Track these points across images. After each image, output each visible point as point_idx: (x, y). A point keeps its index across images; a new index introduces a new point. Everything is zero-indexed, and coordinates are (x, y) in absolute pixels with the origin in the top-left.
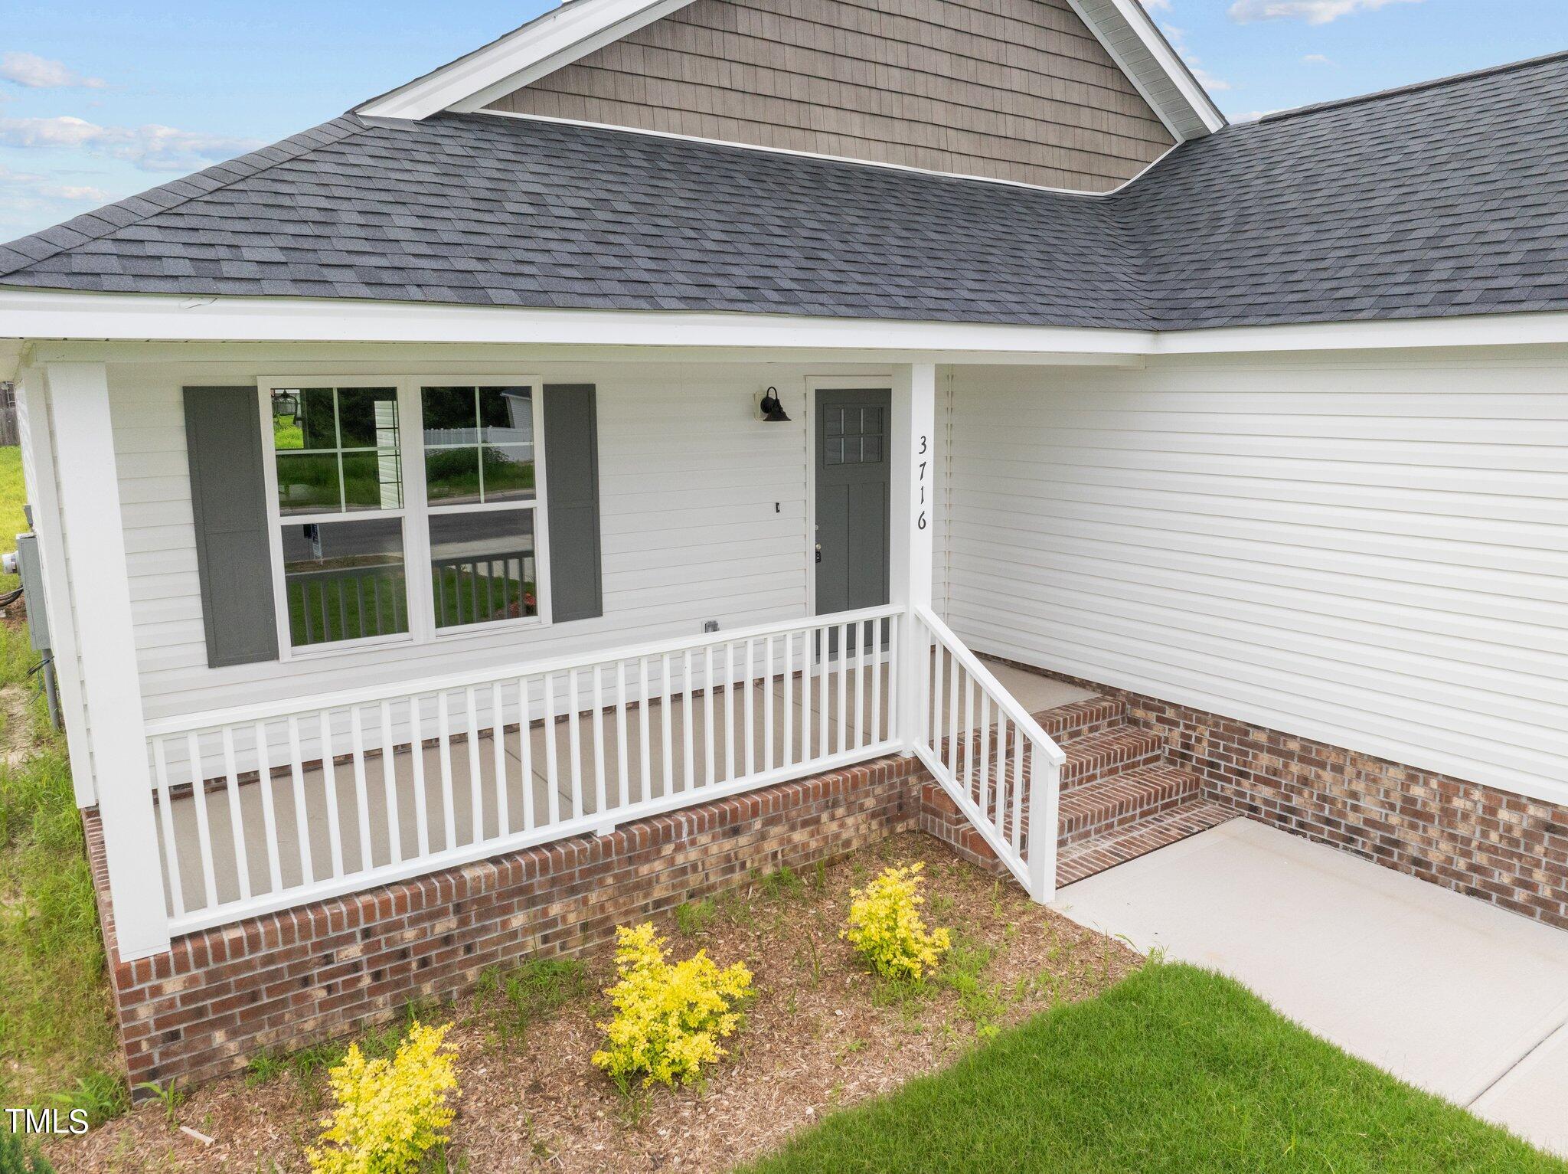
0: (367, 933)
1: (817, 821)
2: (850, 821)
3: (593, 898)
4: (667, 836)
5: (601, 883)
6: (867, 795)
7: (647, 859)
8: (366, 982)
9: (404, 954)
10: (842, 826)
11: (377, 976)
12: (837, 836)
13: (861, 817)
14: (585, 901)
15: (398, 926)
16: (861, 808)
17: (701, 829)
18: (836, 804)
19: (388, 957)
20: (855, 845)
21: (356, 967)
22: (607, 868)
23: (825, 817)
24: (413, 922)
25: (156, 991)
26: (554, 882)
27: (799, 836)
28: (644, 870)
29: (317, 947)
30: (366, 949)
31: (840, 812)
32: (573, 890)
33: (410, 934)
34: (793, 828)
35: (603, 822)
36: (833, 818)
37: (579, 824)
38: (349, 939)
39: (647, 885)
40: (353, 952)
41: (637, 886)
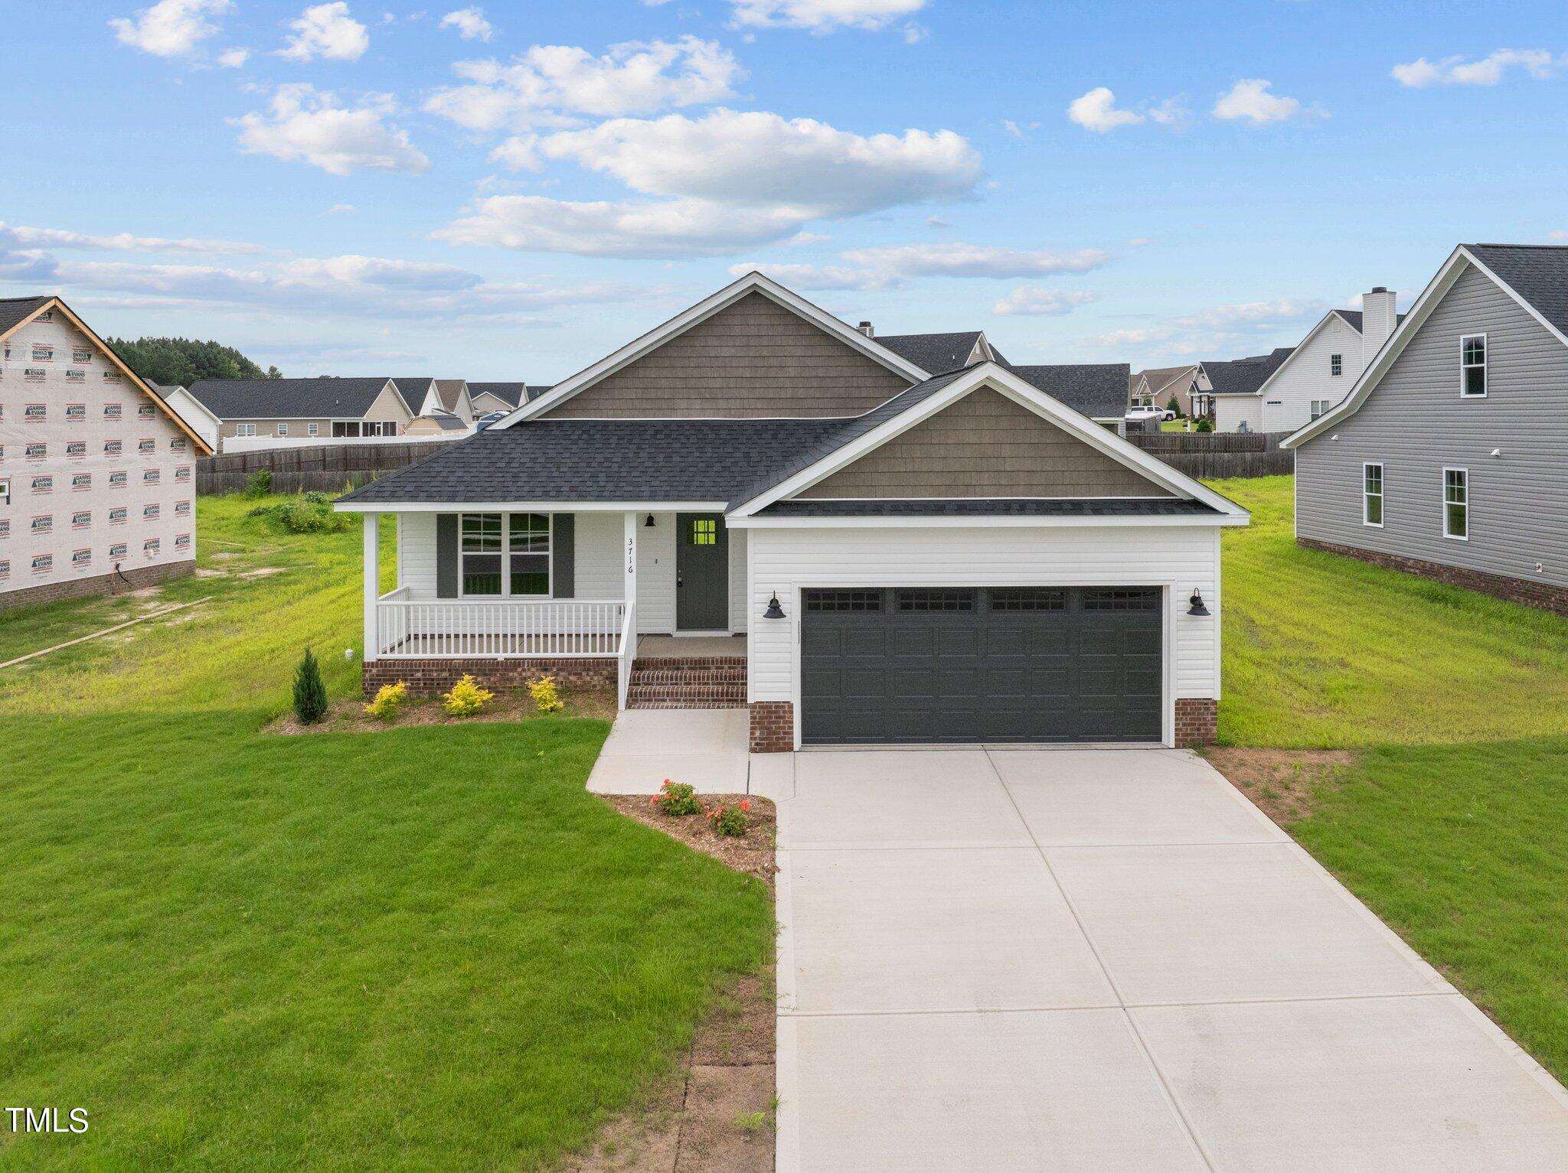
0: (423, 670)
1: (581, 674)
2: (596, 678)
3: (492, 679)
4: (519, 665)
5: (495, 675)
6: (604, 670)
7: (512, 671)
8: (422, 685)
9: (433, 680)
10: (592, 679)
11: (425, 684)
12: (590, 682)
13: (601, 678)
14: (489, 679)
15: (432, 671)
16: (601, 674)
17: (532, 666)
18: (589, 670)
19: (429, 679)
20: (598, 688)
21: (419, 680)
22: (497, 670)
23: (584, 673)
24: (436, 671)
25: (371, 671)
26: (479, 670)
27: (572, 678)
28: (511, 674)
29: (410, 670)
30: (423, 675)
31: (591, 673)
32: (485, 675)
33: (435, 674)
34: (570, 674)
35: (501, 656)
36: (588, 675)
37: (493, 655)
38: (418, 671)
39: (512, 680)
40: (419, 675)
41: (508, 679)
